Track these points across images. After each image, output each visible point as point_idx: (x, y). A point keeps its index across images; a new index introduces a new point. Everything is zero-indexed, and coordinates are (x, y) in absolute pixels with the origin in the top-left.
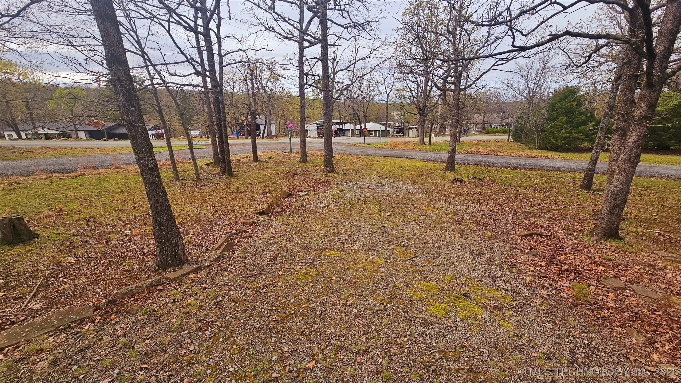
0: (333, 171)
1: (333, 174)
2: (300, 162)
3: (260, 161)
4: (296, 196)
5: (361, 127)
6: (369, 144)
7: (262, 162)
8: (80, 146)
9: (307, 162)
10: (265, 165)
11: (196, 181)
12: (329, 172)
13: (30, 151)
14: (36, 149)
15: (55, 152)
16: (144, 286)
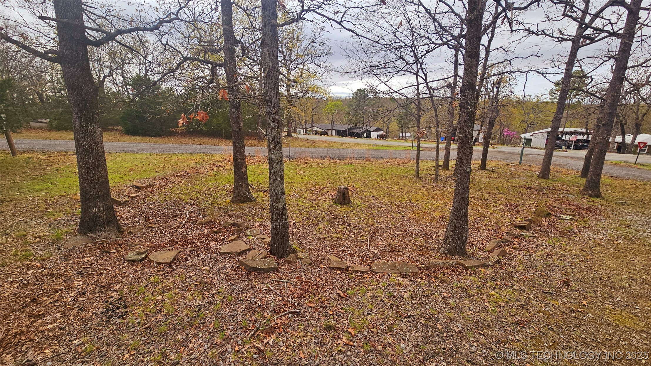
0: (598, 195)
1: (599, 200)
2: (539, 177)
3: (488, 170)
4: (558, 218)
5: (624, 139)
6: (643, 165)
7: (490, 171)
8: (336, 141)
9: (549, 178)
10: (494, 175)
11: (434, 181)
12: (591, 196)
13: (313, 142)
14: (317, 141)
15: (326, 144)
16: (448, 264)
